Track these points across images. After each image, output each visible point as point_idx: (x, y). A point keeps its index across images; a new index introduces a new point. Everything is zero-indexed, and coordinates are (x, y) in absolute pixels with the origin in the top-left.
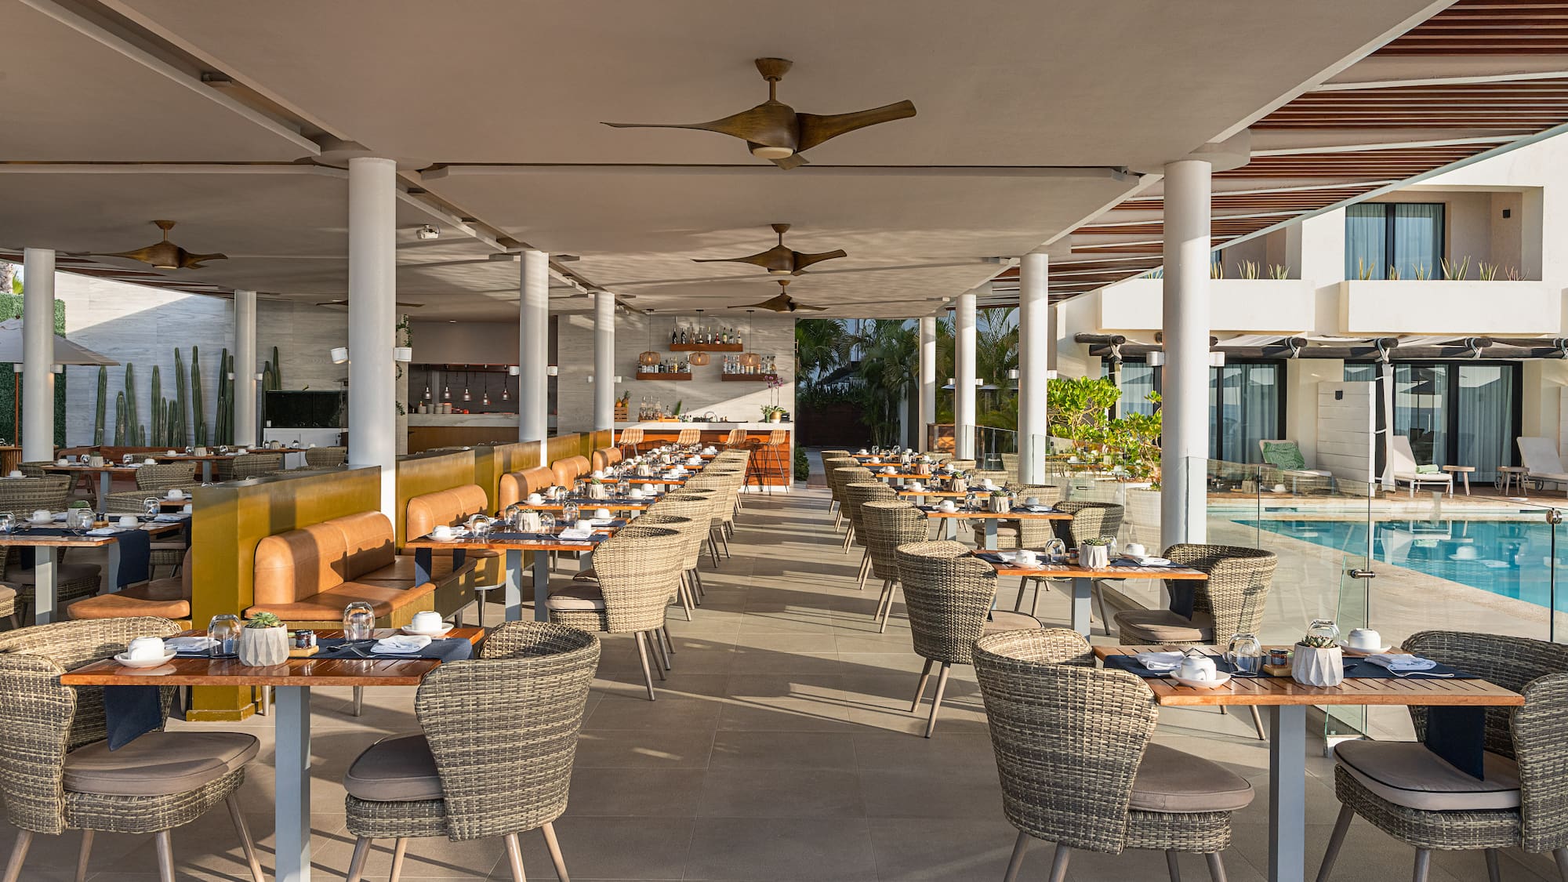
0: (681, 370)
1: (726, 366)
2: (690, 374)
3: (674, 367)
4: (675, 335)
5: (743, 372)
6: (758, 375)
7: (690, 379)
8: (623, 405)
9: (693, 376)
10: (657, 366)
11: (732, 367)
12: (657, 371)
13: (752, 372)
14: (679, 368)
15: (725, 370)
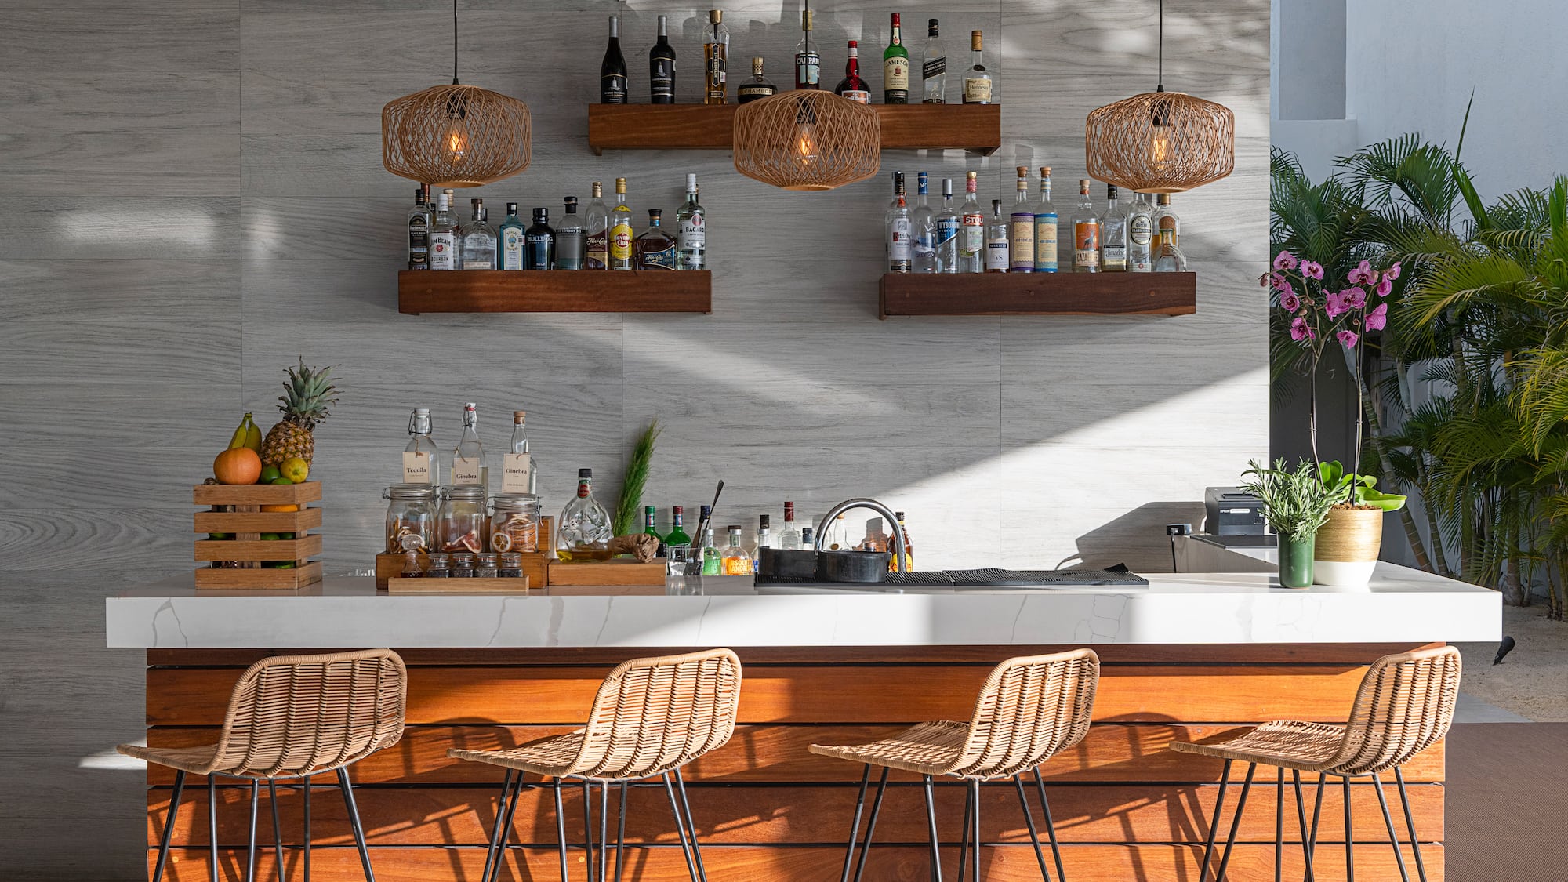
0: (654, 258)
1: (903, 227)
2: (703, 277)
3: (608, 238)
4: (614, 59)
5: (1003, 266)
6: (1084, 275)
7: (702, 306)
8: (272, 469)
9: (718, 292)
10: (514, 237)
11: (942, 235)
12: (514, 260)
13: (1051, 259)
14: (642, 246)
15: (902, 252)
